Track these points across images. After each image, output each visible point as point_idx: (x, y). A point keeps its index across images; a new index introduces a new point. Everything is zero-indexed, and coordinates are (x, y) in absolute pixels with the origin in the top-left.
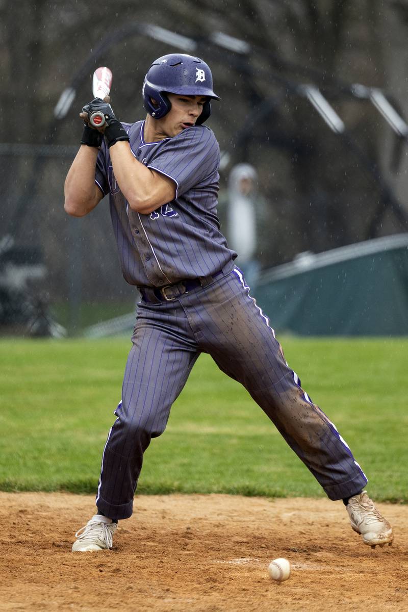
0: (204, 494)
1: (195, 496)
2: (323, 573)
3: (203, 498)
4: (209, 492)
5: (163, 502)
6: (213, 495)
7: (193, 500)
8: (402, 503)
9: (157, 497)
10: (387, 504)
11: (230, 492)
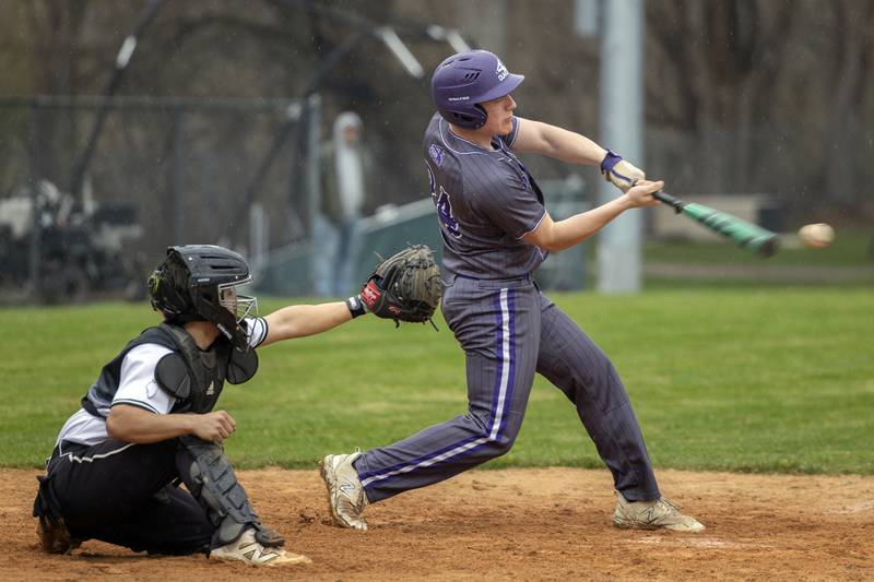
0: (542, 467)
1: (534, 470)
2: (750, 551)
3: (543, 472)
4: (547, 465)
5: (502, 476)
6: (552, 468)
7: (533, 474)
8: (756, 473)
9: (493, 472)
10: (740, 474)
11: (569, 464)
